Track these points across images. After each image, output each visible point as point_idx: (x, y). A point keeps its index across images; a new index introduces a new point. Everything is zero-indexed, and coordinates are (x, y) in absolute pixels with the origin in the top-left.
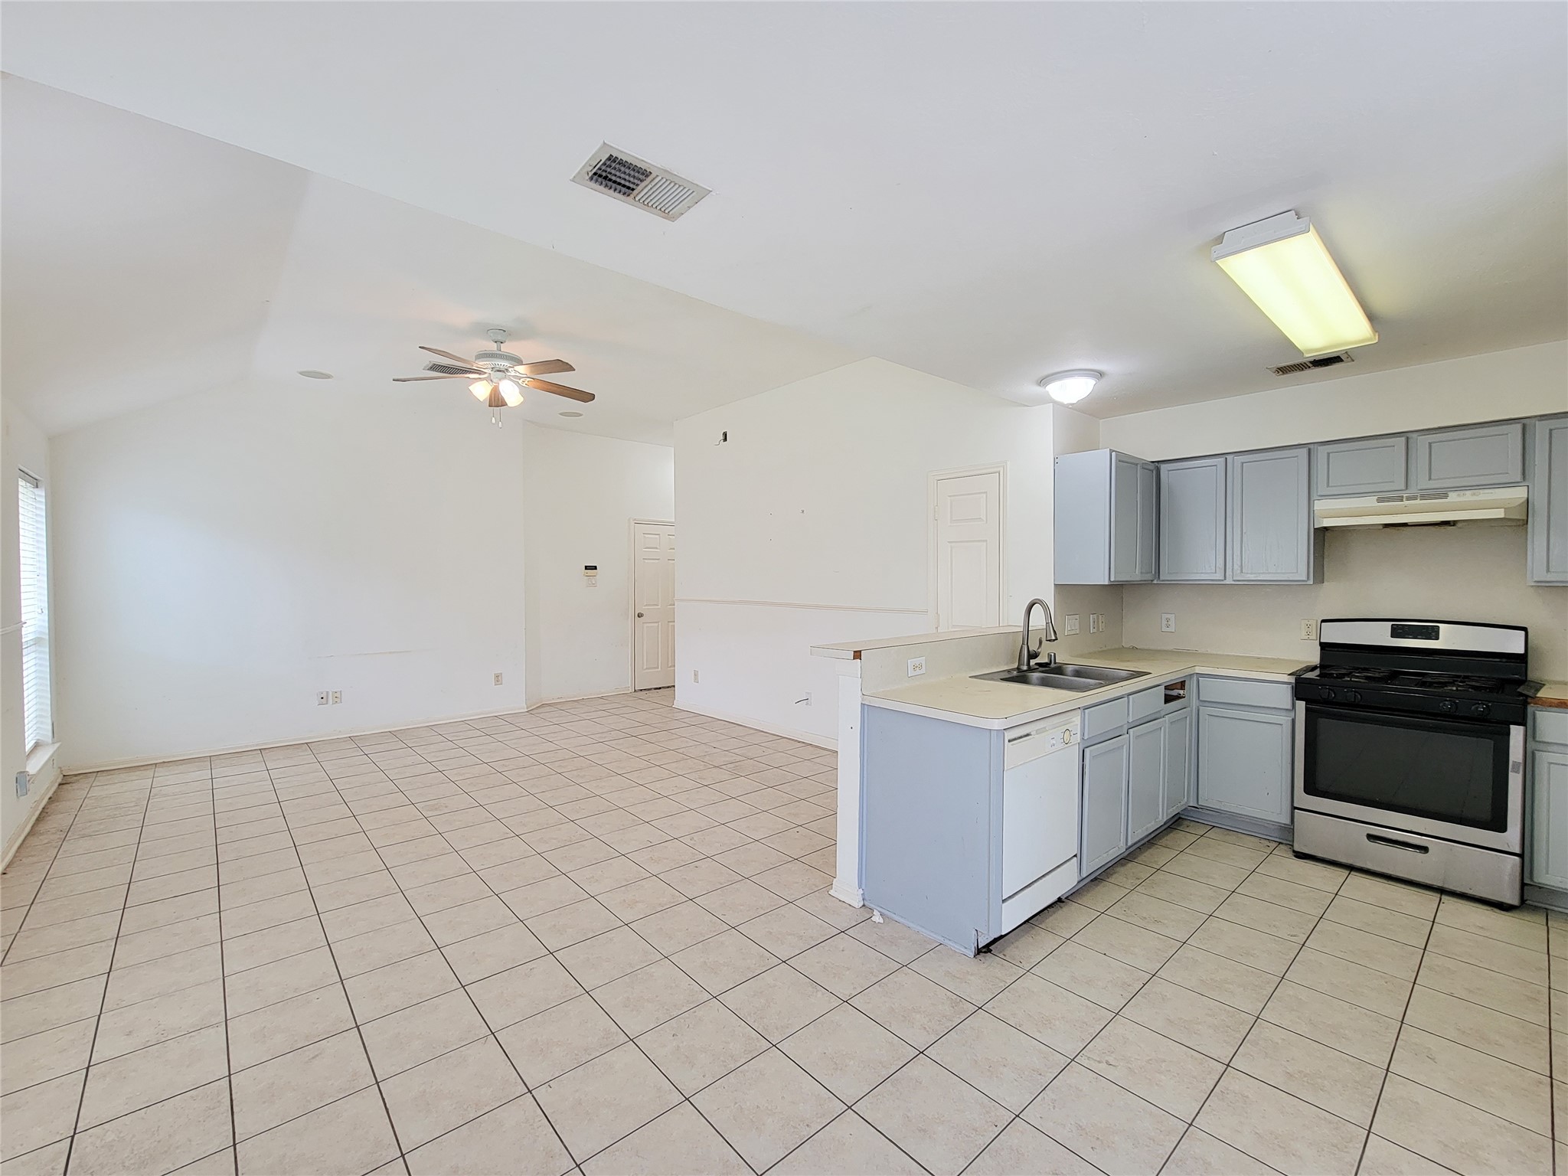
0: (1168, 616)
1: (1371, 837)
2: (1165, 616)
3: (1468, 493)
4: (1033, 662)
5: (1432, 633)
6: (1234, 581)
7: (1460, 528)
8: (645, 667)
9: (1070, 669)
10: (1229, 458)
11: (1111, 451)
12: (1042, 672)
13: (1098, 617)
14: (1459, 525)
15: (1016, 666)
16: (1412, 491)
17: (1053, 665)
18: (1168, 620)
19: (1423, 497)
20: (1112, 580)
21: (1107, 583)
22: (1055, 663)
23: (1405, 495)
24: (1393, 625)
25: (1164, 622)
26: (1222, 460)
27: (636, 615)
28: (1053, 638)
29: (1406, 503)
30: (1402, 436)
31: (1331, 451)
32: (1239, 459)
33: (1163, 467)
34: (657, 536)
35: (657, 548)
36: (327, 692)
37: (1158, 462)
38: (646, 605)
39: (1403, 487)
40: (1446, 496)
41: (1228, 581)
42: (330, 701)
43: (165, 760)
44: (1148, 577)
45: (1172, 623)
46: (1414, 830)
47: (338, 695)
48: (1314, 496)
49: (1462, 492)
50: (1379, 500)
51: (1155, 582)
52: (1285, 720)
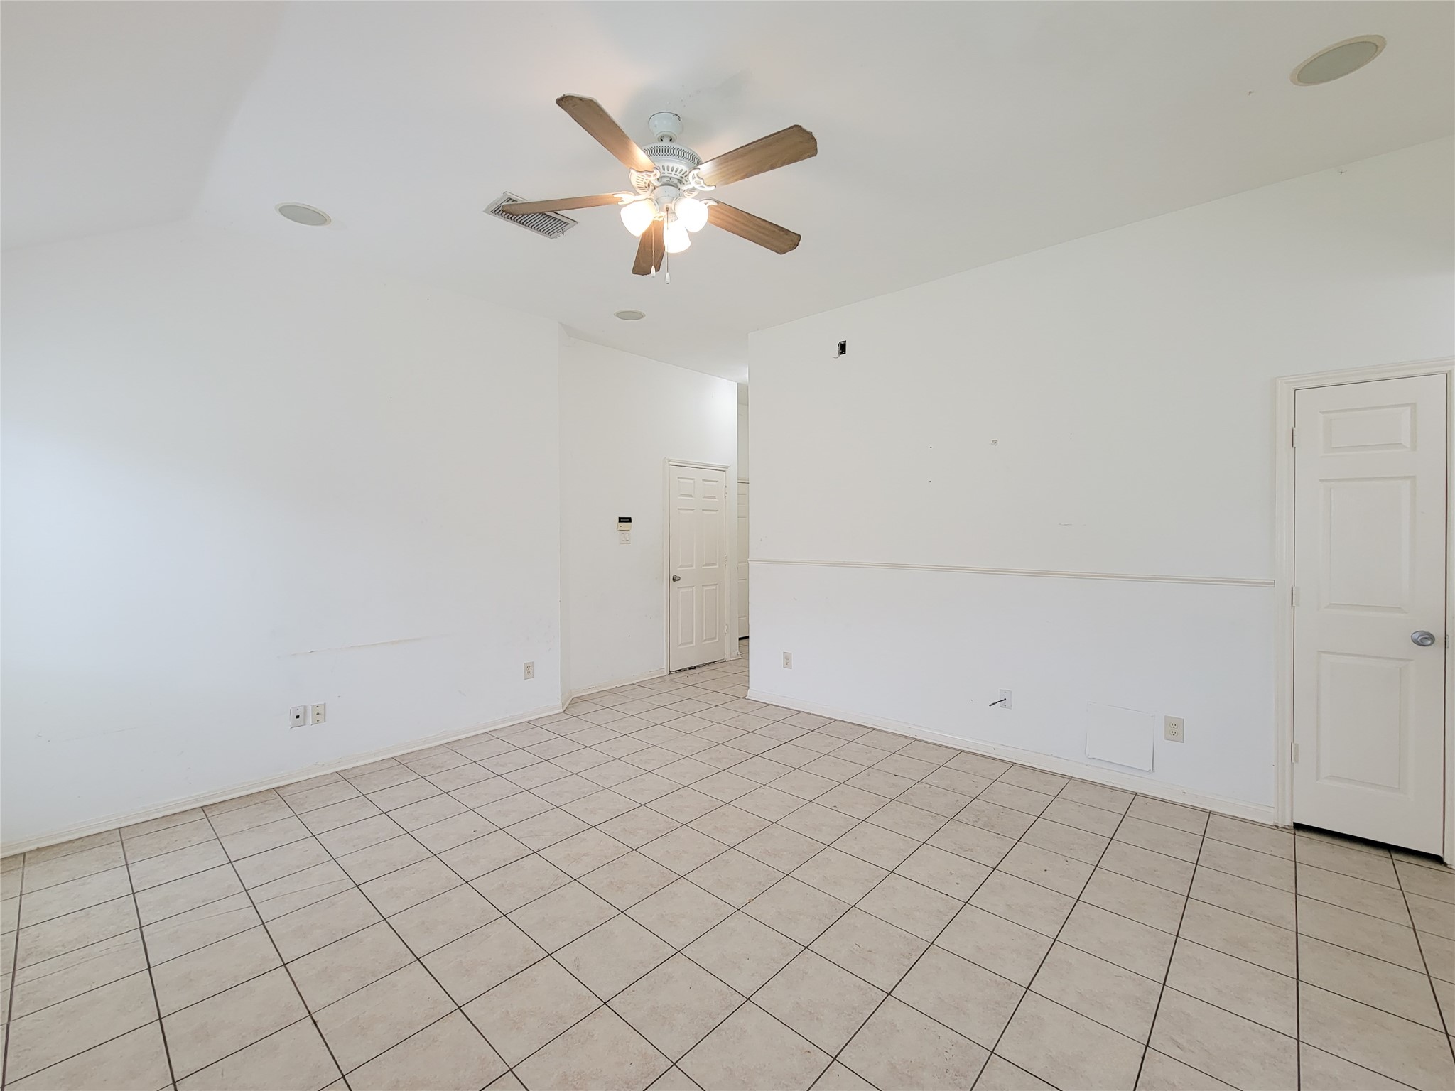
8: (680, 643)
27: (671, 578)
34: (692, 481)
35: (691, 496)
36: (305, 708)
38: (681, 566)
42: (310, 721)
43: (41, 845)
47: (320, 710)
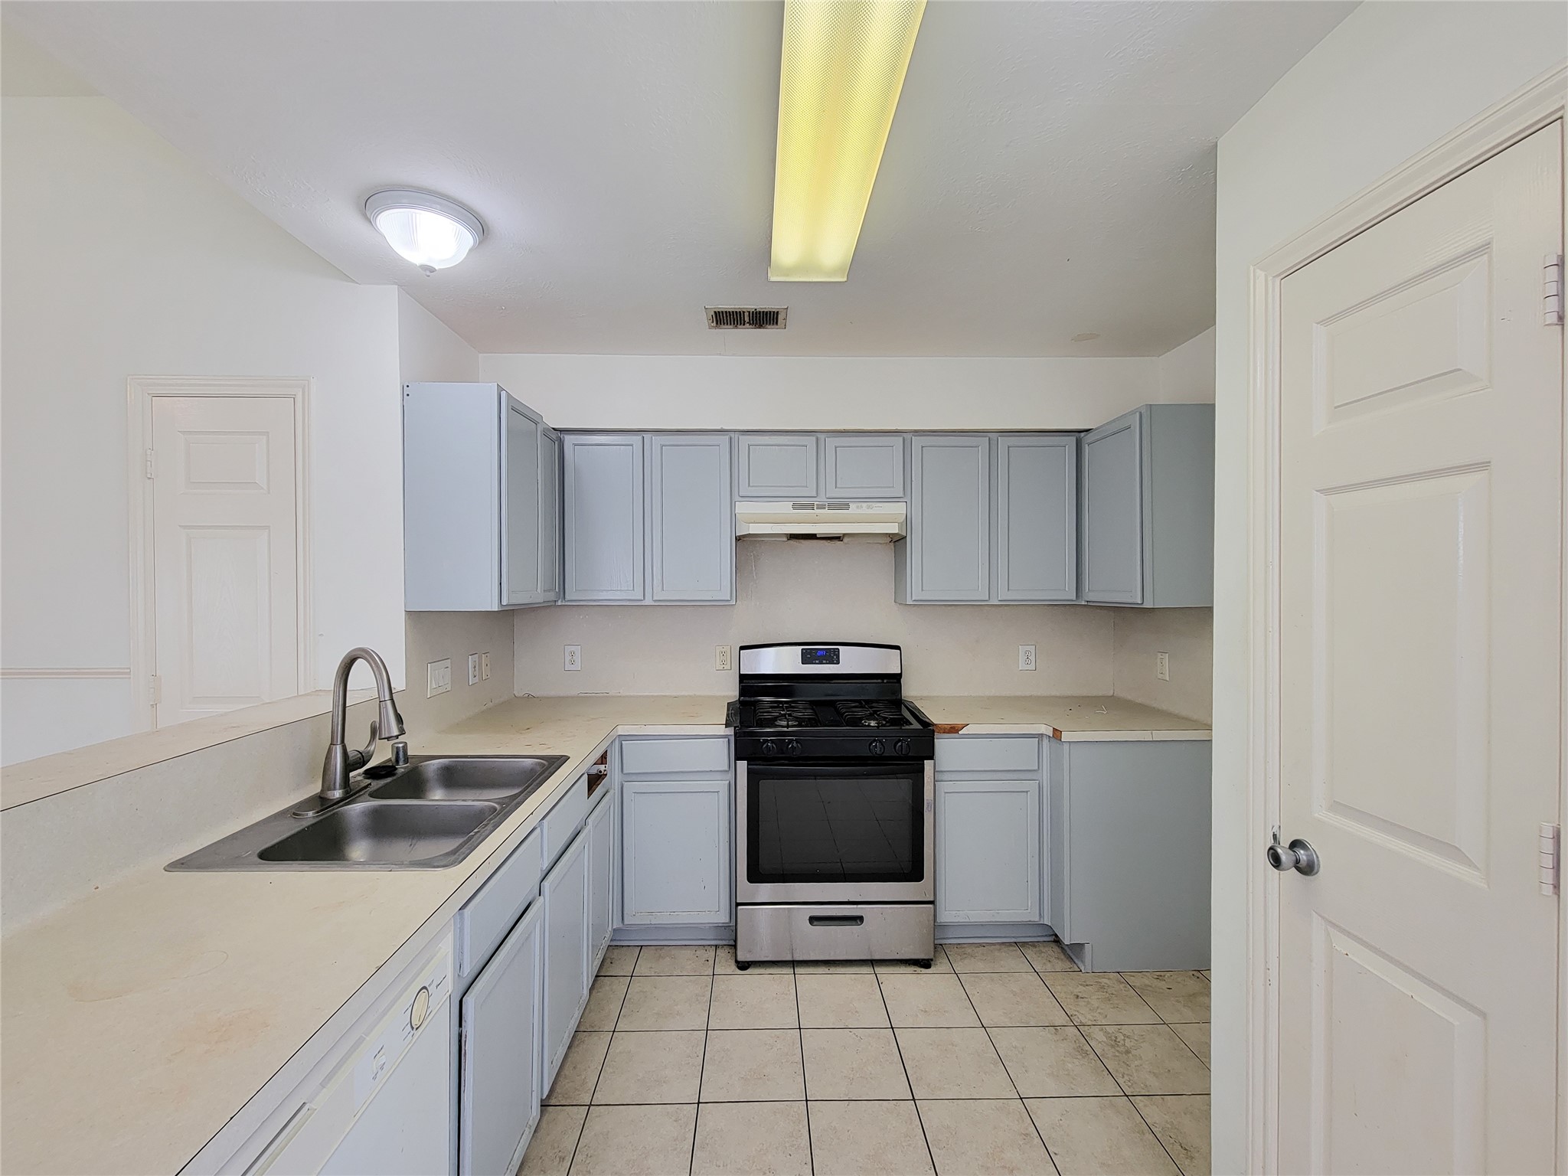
0: (573, 648)
1: (813, 920)
2: (569, 649)
3: (864, 505)
4: (356, 775)
5: (833, 657)
6: (655, 601)
7: (846, 544)
9: (435, 767)
10: (647, 436)
11: (500, 389)
12: (375, 795)
13: (480, 658)
14: (846, 540)
15: (316, 788)
16: (822, 499)
17: (401, 768)
18: (572, 654)
19: (831, 507)
20: (504, 603)
21: (496, 610)
22: (406, 760)
23: (816, 503)
24: (802, 649)
25: (568, 658)
26: (636, 440)
28: (395, 732)
29: (817, 511)
30: (813, 436)
31: (753, 443)
32: (658, 440)
33: (569, 440)
37: (561, 431)
39: (814, 494)
40: (846, 506)
41: (648, 602)
44: (551, 596)
45: (578, 658)
46: (851, 900)
48: (736, 498)
49: (860, 504)
50: (795, 507)
51: (559, 603)
52: (721, 785)
